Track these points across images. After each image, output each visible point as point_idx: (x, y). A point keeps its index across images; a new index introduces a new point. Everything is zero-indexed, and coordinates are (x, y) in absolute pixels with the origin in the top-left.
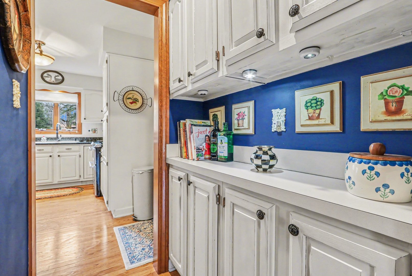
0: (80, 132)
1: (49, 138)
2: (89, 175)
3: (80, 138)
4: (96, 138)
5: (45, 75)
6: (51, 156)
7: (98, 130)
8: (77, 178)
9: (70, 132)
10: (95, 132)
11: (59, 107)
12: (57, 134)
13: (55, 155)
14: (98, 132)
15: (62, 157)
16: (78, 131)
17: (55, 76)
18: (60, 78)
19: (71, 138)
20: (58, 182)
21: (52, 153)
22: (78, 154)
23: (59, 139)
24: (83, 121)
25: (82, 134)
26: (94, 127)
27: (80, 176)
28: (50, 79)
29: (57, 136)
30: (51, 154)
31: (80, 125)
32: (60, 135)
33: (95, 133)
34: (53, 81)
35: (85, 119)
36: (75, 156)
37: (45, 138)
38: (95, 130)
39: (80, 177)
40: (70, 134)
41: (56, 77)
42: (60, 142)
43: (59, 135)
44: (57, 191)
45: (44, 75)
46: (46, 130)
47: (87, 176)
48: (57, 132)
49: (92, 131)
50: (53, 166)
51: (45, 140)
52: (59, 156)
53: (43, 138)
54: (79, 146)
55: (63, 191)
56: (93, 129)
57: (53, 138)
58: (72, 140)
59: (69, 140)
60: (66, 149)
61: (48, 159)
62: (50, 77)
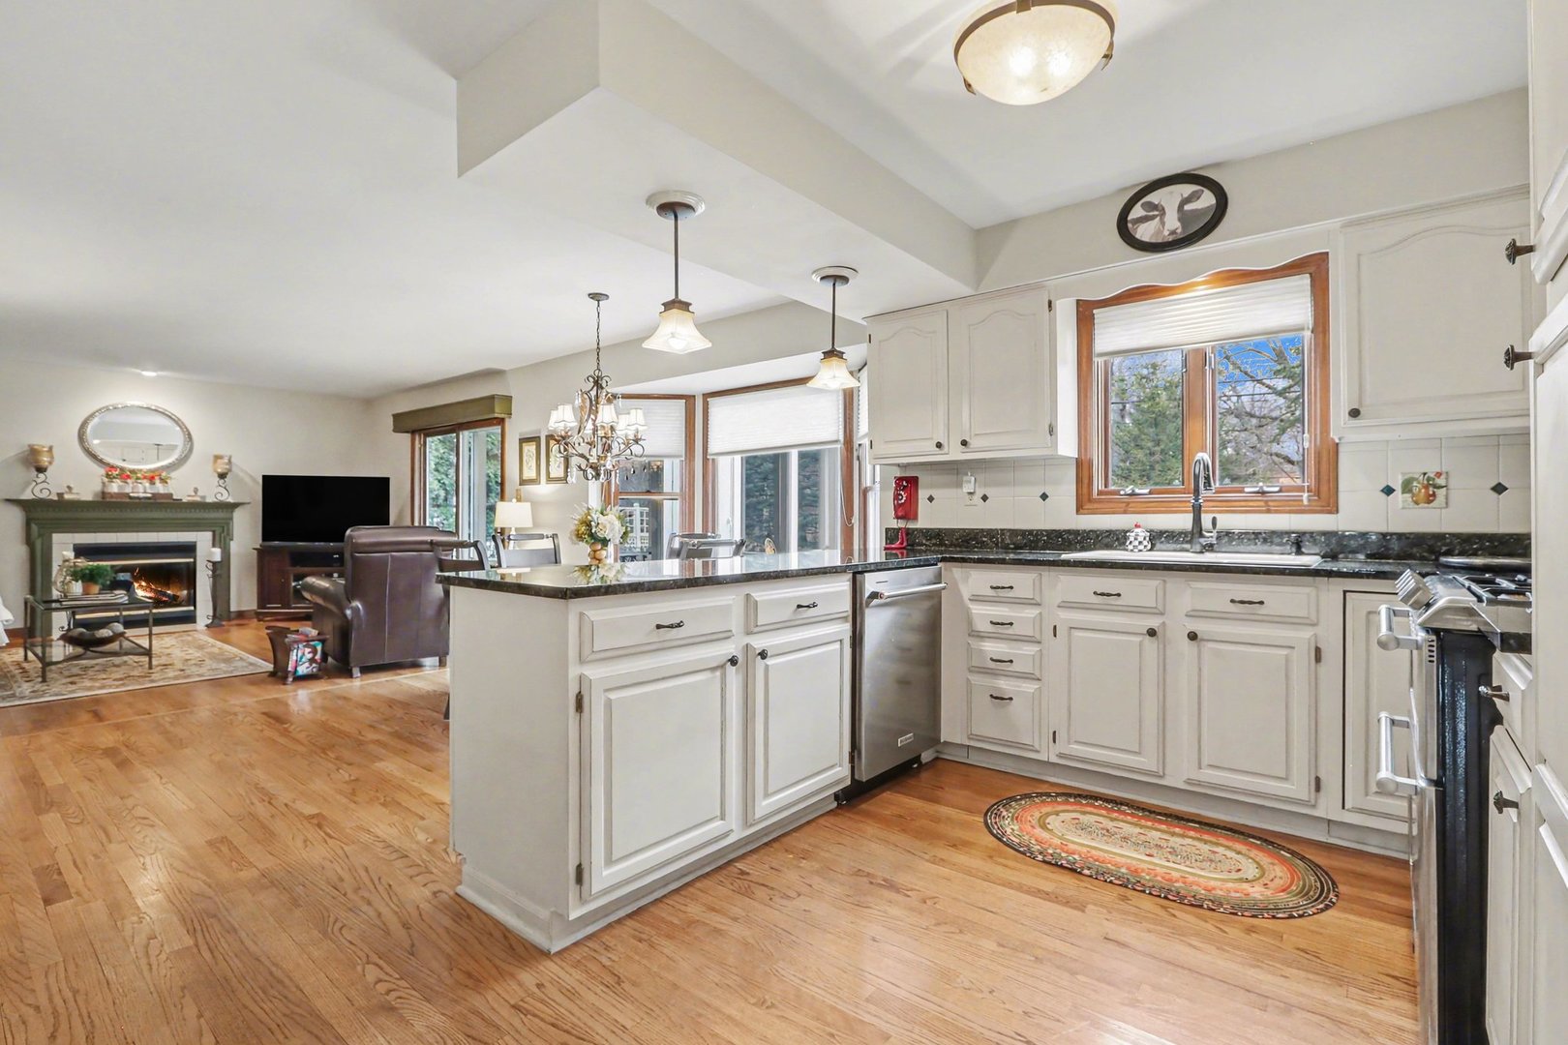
0: (1328, 501)
1: (1161, 533)
3: (1324, 533)
4: (1440, 537)
5: (1137, 212)
6: (1152, 633)
7: (1451, 485)
8: (1297, 788)
9: (1268, 502)
10: (1430, 498)
11: (1207, 367)
12: (1197, 511)
13: (1177, 628)
14: (1454, 495)
15: (1210, 645)
16: (1317, 492)
17: (1180, 199)
18: (1208, 200)
19: (1273, 533)
20: (1189, 782)
21: (1162, 614)
22: (1302, 638)
23: (1204, 541)
24: (1340, 426)
25: (1337, 512)
27: (1318, 780)
29: (1197, 520)
30: (1154, 622)
31: (1328, 458)
32: (1211, 516)
33: (1429, 502)
34: (1173, 232)
35: (1355, 413)
36: (1284, 652)
37: (1142, 533)
38: (1428, 486)
39: (1318, 788)
40: (1268, 511)
41: (1187, 207)
42: (1209, 558)
43: (1206, 520)
44: (1176, 841)
46: (1146, 491)
47: (1367, 794)
48: (1197, 500)
49: (1410, 491)
50: (1163, 684)
51: (1141, 547)
52: (1193, 636)
53: (1133, 534)
54: (1311, 589)
55: (1207, 854)
56: (1416, 479)
57: (1182, 533)
58: (1278, 548)
59: (1260, 546)
60: (1232, 601)
61: (1140, 645)
62: (1157, 216)
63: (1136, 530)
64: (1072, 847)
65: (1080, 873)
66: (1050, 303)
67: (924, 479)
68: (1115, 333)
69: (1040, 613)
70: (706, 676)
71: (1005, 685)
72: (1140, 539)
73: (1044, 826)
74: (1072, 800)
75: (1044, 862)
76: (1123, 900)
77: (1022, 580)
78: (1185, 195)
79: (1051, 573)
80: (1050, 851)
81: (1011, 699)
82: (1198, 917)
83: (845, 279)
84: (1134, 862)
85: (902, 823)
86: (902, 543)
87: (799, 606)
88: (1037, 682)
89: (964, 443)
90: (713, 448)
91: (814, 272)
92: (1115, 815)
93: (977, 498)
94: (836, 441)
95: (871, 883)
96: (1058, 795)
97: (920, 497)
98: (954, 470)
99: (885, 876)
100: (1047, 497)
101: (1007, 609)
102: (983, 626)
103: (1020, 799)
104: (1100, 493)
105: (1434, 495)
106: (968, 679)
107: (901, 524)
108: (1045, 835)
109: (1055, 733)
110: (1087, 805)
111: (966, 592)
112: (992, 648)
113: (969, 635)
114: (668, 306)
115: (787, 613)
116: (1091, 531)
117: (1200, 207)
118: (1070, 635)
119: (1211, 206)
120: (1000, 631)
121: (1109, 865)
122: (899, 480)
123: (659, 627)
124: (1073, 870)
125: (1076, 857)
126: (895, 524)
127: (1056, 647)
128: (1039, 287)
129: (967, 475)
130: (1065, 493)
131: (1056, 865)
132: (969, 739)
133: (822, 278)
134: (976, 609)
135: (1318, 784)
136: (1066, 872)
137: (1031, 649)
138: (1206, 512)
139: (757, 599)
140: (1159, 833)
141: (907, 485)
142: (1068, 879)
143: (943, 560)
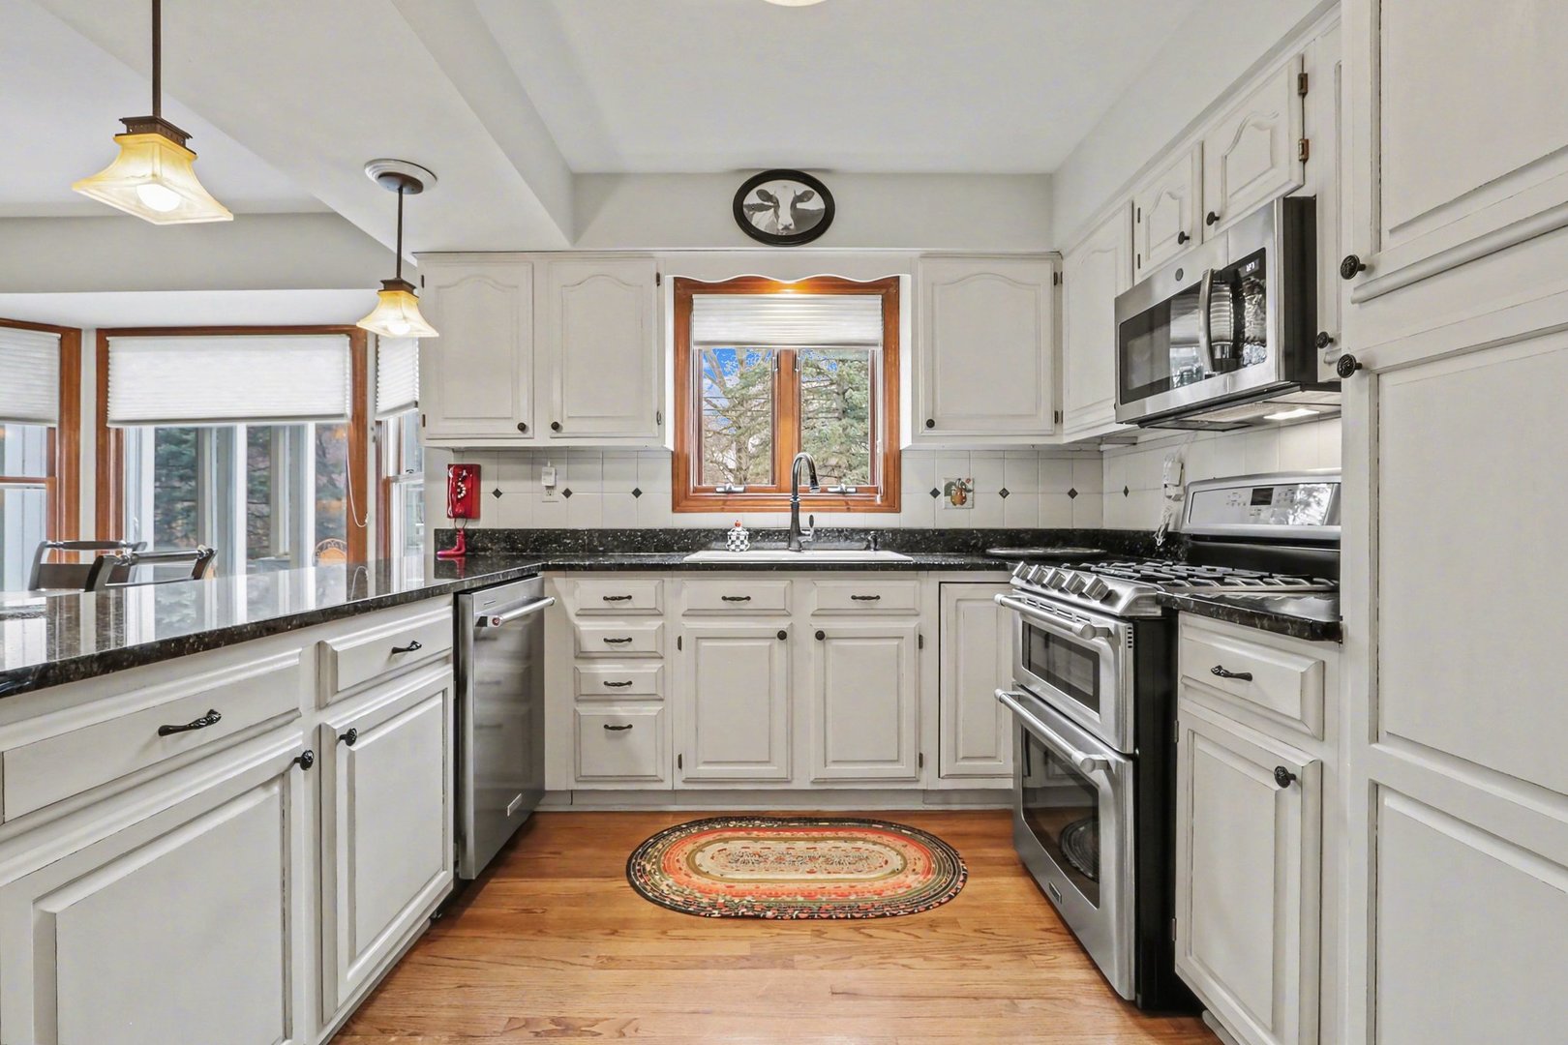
0: (893, 503)
1: (758, 532)
2: (964, 758)
3: (893, 532)
4: (970, 532)
5: (752, 198)
6: (782, 636)
7: (976, 490)
8: (906, 768)
9: (847, 504)
10: (963, 500)
11: (796, 370)
12: (795, 509)
13: (805, 628)
14: (978, 499)
15: (835, 643)
16: (885, 492)
17: (792, 197)
18: (816, 203)
19: (854, 530)
20: (816, 782)
21: (789, 615)
22: (909, 626)
23: (802, 539)
25: (900, 511)
26: (957, 472)
27: (921, 756)
28: (773, 218)
29: (795, 520)
30: (782, 624)
31: (894, 464)
32: (808, 515)
33: (965, 505)
34: (786, 228)
35: (931, 424)
36: (895, 642)
37: (742, 532)
38: (961, 490)
39: (921, 764)
40: (849, 510)
41: (799, 206)
42: (808, 554)
43: (804, 519)
44: (824, 847)
45: (745, 203)
46: (743, 489)
47: (956, 761)
48: (795, 498)
49: (950, 494)
50: (790, 688)
51: (742, 547)
52: (820, 636)
53: (735, 533)
54: (915, 582)
55: (854, 853)
56: (955, 485)
57: (777, 531)
58: (858, 544)
59: (843, 544)
60: (854, 598)
61: (770, 650)
62: (770, 207)
63: (737, 529)
64: (740, 887)
65: (764, 918)
66: (658, 277)
67: (488, 467)
68: (714, 321)
69: (663, 624)
70: (260, 796)
71: (622, 712)
72: (742, 538)
73: (697, 871)
74: (706, 828)
75: (723, 917)
76: (818, 936)
77: (641, 588)
78: (798, 193)
79: (675, 579)
80: (721, 901)
81: (630, 727)
82: (888, 928)
83: (416, 186)
84: (804, 885)
85: (531, 922)
86: (459, 550)
87: (395, 651)
88: (661, 703)
89: (556, 426)
90: (117, 411)
91: (370, 163)
92: (755, 834)
93: (558, 494)
94: (341, 416)
95: (537, 1034)
96: (690, 825)
97: (482, 490)
98: (532, 458)
99: (551, 1014)
100: (641, 493)
101: (622, 623)
102: (594, 645)
103: (656, 843)
104: (696, 490)
105: (965, 498)
106: (575, 710)
107: (460, 524)
108: (703, 881)
109: (680, 757)
110: (722, 830)
111: (571, 608)
112: (607, 670)
113: (576, 657)
114: (135, 125)
115: (379, 663)
116: (690, 530)
117: (811, 208)
118: (697, 644)
119: (821, 209)
120: (616, 649)
121: (784, 897)
122: (457, 469)
123: (165, 731)
124: (756, 917)
125: (749, 898)
126: (449, 524)
127: (680, 661)
128: (647, 256)
129: (546, 465)
130: (661, 489)
131: (737, 917)
132: (577, 781)
133: (382, 176)
134: (585, 626)
135: (921, 761)
136: (750, 922)
137: (653, 667)
138: (803, 511)
139: (335, 649)
140: (802, 842)
141: (466, 479)
142: (754, 930)
143: (545, 568)
